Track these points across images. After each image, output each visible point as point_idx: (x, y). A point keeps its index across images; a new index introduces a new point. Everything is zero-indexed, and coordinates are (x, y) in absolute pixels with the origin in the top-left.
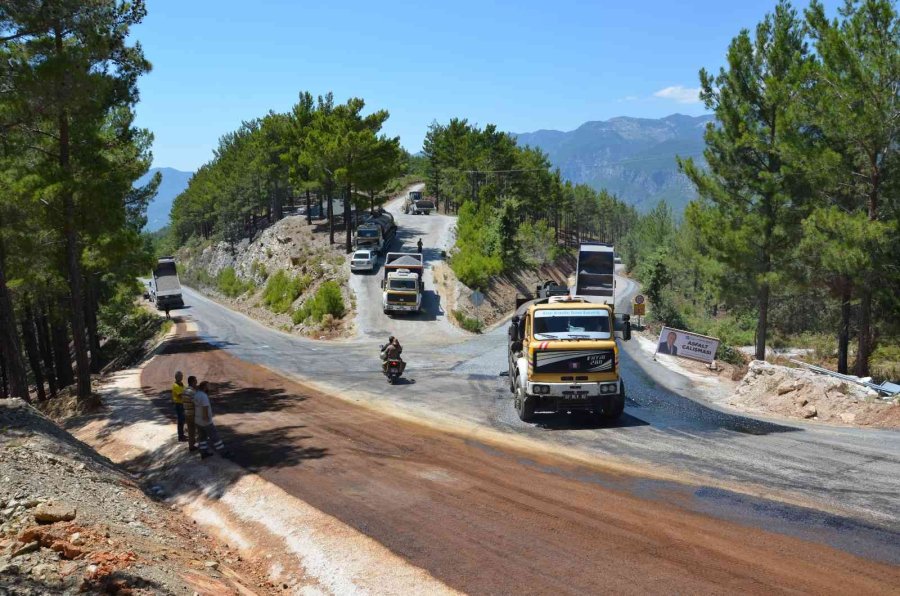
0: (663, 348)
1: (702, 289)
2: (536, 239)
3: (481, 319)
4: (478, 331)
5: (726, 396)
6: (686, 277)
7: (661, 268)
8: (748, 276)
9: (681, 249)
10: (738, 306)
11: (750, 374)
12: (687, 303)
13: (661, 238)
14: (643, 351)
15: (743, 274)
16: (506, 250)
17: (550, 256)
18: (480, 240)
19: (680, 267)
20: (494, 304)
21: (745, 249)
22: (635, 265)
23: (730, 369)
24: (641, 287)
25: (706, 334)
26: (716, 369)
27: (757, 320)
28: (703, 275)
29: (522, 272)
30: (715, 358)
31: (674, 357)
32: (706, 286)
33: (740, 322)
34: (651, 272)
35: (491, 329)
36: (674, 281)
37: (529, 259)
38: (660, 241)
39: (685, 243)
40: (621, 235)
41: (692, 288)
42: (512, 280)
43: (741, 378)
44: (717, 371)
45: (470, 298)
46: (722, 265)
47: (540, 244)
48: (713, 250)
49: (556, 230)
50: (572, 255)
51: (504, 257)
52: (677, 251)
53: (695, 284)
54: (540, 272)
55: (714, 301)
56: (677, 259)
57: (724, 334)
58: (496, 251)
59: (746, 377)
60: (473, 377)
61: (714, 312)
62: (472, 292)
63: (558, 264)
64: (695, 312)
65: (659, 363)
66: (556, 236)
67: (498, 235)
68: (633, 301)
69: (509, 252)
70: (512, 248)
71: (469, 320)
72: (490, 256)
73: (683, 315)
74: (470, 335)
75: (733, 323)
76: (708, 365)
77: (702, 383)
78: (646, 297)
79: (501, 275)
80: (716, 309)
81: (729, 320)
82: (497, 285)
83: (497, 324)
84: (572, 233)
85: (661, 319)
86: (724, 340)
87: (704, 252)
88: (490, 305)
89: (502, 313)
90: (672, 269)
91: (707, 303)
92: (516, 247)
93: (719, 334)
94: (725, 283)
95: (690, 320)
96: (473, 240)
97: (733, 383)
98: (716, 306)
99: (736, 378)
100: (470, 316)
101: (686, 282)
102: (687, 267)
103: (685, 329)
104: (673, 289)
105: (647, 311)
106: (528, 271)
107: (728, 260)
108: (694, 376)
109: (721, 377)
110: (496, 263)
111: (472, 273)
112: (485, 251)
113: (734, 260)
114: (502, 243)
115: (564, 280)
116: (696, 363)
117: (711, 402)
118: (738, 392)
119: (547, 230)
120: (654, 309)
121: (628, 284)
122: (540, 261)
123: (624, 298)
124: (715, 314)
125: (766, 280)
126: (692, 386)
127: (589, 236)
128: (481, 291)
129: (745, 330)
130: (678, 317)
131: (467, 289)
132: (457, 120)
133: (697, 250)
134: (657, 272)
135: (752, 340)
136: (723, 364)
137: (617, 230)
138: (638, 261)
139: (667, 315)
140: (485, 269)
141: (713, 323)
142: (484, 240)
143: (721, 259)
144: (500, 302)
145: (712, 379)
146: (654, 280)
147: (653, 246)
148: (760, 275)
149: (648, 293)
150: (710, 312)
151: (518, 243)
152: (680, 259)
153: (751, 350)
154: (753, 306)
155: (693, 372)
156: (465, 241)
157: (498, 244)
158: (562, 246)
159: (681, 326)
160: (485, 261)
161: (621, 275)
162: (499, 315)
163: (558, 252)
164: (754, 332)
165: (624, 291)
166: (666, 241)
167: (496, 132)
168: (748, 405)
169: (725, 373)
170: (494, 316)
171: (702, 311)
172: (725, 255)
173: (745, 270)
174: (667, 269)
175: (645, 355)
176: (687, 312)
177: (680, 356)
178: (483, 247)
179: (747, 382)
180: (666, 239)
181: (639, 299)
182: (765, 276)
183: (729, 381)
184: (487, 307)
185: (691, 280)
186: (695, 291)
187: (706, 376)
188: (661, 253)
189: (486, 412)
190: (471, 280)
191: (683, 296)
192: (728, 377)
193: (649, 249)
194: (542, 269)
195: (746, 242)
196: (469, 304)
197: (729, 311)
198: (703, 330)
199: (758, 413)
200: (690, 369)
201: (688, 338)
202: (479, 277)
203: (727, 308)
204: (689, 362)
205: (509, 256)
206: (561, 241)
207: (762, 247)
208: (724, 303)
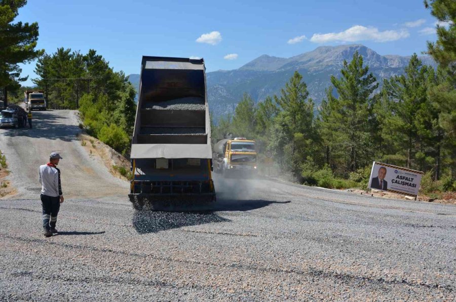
45: (119, 158)
132: (63, 49)
167: (96, 55)
177: (390, 191)
196: (121, 162)
201: (396, 172)
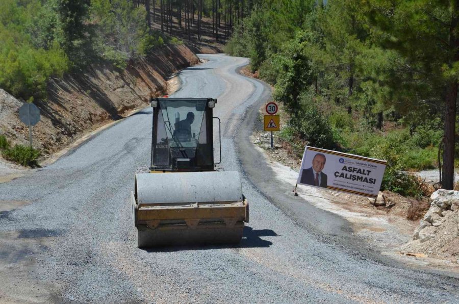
0: (307, 178)
1: (360, 90)
2: (118, 23)
3: (38, 144)
4: (33, 164)
5: (401, 242)
6: (337, 75)
7: (301, 60)
8: (429, 69)
9: (330, 34)
10: (414, 113)
11: (433, 210)
12: (340, 112)
13: (301, 16)
14: (278, 183)
15: (420, 65)
16: (72, 38)
17: (139, 47)
18: (29, 23)
19: (327, 59)
20: (56, 123)
21: (424, 28)
22: (264, 58)
23: (404, 204)
24: (274, 90)
25: (367, 155)
26: (384, 205)
27: (440, 132)
28: (361, 71)
29: (98, 72)
30: (382, 189)
31: (323, 190)
32: (367, 86)
33: (416, 136)
34: (286, 68)
35: (54, 160)
36: (320, 81)
37: (109, 53)
38: (300, 23)
39: (335, 24)
40: (243, 16)
41: (346, 90)
42: (84, 86)
43: (421, 216)
44: (385, 206)
45: (19, 113)
46: (390, 53)
47: (123, 30)
48: (376, 31)
49: (148, 9)
50: (172, 46)
51: (69, 50)
52: (323, 37)
53: (351, 82)
54: (126, 72)
55: (378, 107)
56: (323, 47)
57: (393, 154)
58: (56, 42)
59: (427, 215)
60: (24, 234)
61: (378, 123)
62: (21, 104)
63: (153, 60)
64: (351, 125)
65: (302, 200)
66: (148, 18)
67: (58, 16)
68: (262, 110)
69: (76, 43)
70: (82, 37)
71: (17, 148)
72: (46, 48)
73: (333, 128)
74: (20, 171)
75: (406, 138)
76: (371, 199)
77: (364, 226)
78: (281, 105)
79: (66, 77)
80: (381, 119)
81: (399, 134)
82: (61, 93)
83: (64, 152)
84: (171, 13)
85: (302, 136)
86: (394, 162)
87: (362, 35)
88: (50, 123)
89: (70, 135)
90: (317, 62)
91: (368, 109)
92: (87, 34)
93: (386, 153)
94: (394, 80)
95: (346, 137)
96: (18, 22)
97: (410, 224)
98: (380, 114)
99: (414, 216)
100: (19, 142)
101: (337, 82)
102: (339, 60)
103: (338, 149)
104: (318, 92)
105: (283, 125)
106: (107, 71)
107: (397, 46)
108: (351, 216)
109: (392, 216)
110: (57, 59)
111: (20, 75)
112: (39, 40)
113: (407, 45)
114: (65, 29)
115: (162, 83)
116: (355, 196)
117: (379, 252)
118: (417, 237)
119: (133, 8)
120: (292, 122)
121: (255, 86)
122: (125, 55)
123: (250, 107)
124: (379, 126)
125: (453, 73)
126: (351, 231)
127: (196, 17)
128: (36, 102)
129: (424, 146)
130: (327, 132)
131: (11, 99)
133: (351, 34)
134: (296, 68)
135: (434, 161)
136: (393, 197)
137: (237, 8)
138: (268, 53)
139: (312, 129)
140: (40, 68)
141: (377, 139)
142: (36, 22)
143: (386, 45)
144: (67, 118)
145: (380, 220)
146: (292, 79)
147: (290, 30)
148: (445, 66)
149: (284, 98)
150: (373, 123)
151: (91, 29)
152: (329, 47)
153: (433, 176)
154: (434, 112)
155: (350, 210)
156: (5, 24)
157: (59, 29)
158: (156, 33)
159: (331, 145)
160: (40, 56)
161: (245, 75)
162: (65, 139)
163: (151, 42)
164: (436, 150)
165: (251, 96)
166: (308, 23)
168: (433, 255)
169: (397, 209)
170: (58, 140)
171: (361, 122)
172: (394, 39)
173: (423, 60)
174: (311, 64)
175: (282, 187)
176: (339, 125)
177: (331, 188)
178: (35, 34)
179: (430, 221)
180: (308, 19)
181: (271, 108)
182: (451, 67)
183: (403, 220)
184: (46, 128)
185: (344, 76)
186: (351, 94)
187: (370, 215)
188: (302, 40)
189: (47, 286)
190: (18, 86)
191: (332, 101)
192: (401, 214)
193: (283, 34)
194: (128, 68)
195: (425, 18)
196: (16, 122)
197: (400, 121)
198: (364, 148)
199: (448, 267)
200: (346, 206)
201: (342, 161)
202: (31, 80)
203: (396, 116)
204: (346, 196)
205: (77, 49)
206: (156, 26)
207: (446, 25)
208: (392, 109)
